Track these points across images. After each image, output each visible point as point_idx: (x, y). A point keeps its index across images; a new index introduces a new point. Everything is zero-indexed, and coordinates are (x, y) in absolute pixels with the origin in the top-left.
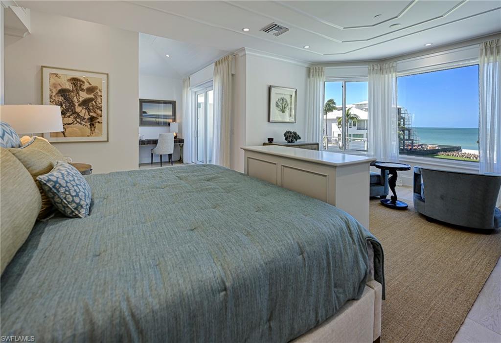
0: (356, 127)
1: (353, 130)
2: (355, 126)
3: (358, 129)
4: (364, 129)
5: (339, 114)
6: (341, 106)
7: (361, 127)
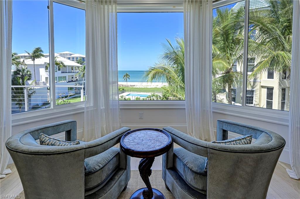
0: (60, 72)
1: (58, 74)
2: (60, 70)
3: (62, 73)
4: (66, 73)
5: (47, 60)
6: (48, 54)
7: (64, 71)
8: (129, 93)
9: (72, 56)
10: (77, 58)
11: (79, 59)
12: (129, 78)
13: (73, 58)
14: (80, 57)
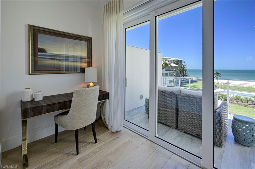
7: (167, 69)
8: (224, 90)
9: (170, 59)
10: (174, 60)
11: (175, 61)
12: (220, 76)
13: (171, 61)
14: (176, 60)
